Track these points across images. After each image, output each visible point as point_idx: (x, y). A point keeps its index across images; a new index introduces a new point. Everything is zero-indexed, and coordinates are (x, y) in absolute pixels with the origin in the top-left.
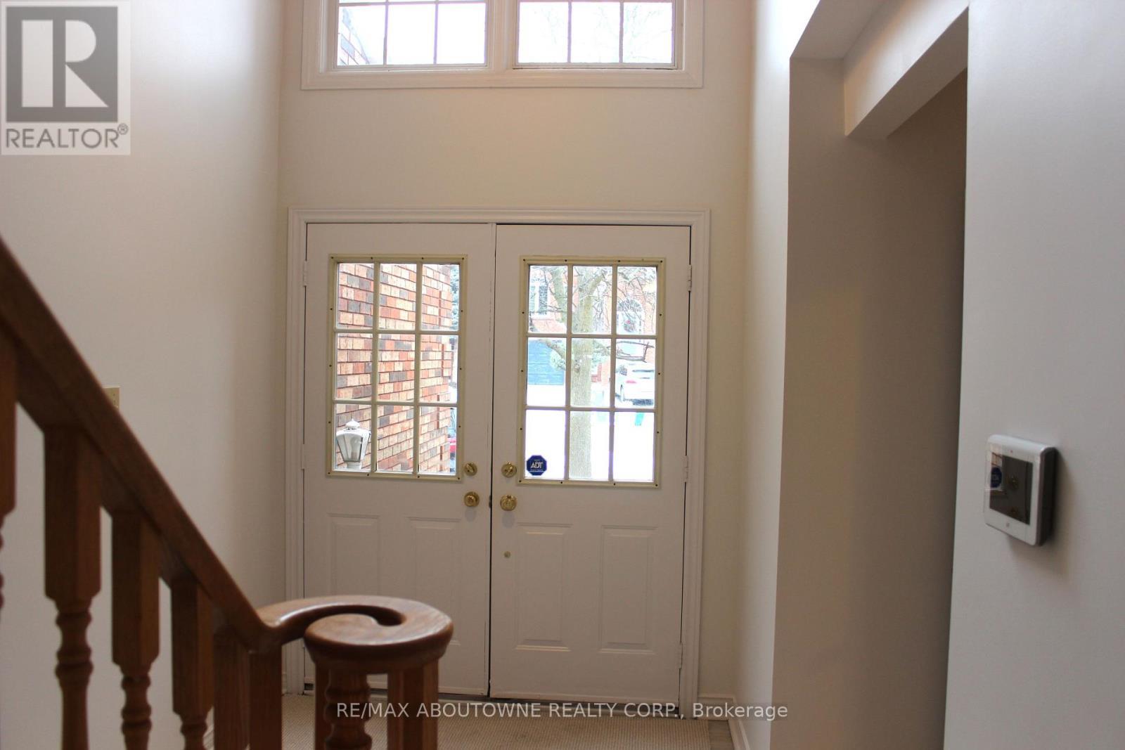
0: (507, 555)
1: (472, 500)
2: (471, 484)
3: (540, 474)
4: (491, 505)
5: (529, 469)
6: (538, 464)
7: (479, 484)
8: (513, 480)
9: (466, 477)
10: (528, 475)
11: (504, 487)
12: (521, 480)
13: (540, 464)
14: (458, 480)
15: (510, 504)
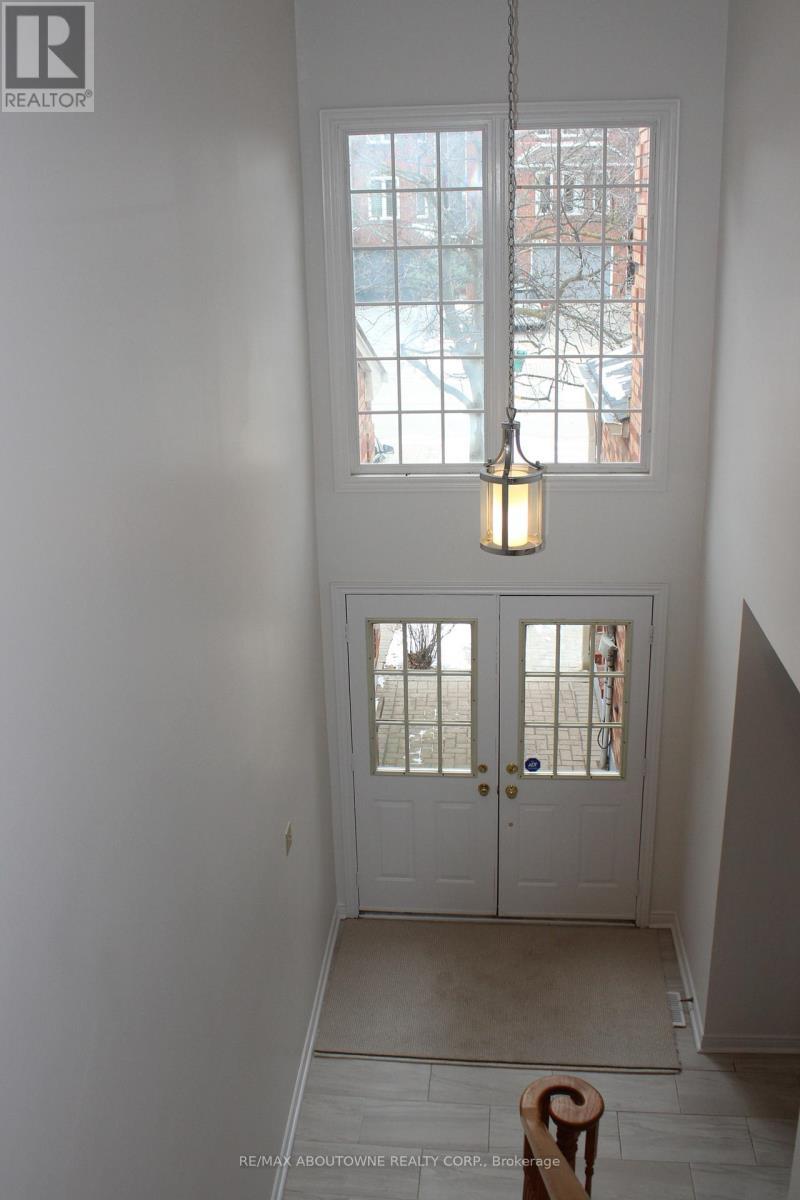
0: (511, 825)
1: (484, 789)
2: (483, 778)
3: (535, 770)
4: (498, 793)
5: (527, 767)
6: (533, 764)
7: (489, 778)
8: (515, 776)
9: (479, 774)
10: (527, 772)
11: (509, 780)
12: (521, 775)
13: (535, 764)
14: (474, 775)
15: (512, 793)
